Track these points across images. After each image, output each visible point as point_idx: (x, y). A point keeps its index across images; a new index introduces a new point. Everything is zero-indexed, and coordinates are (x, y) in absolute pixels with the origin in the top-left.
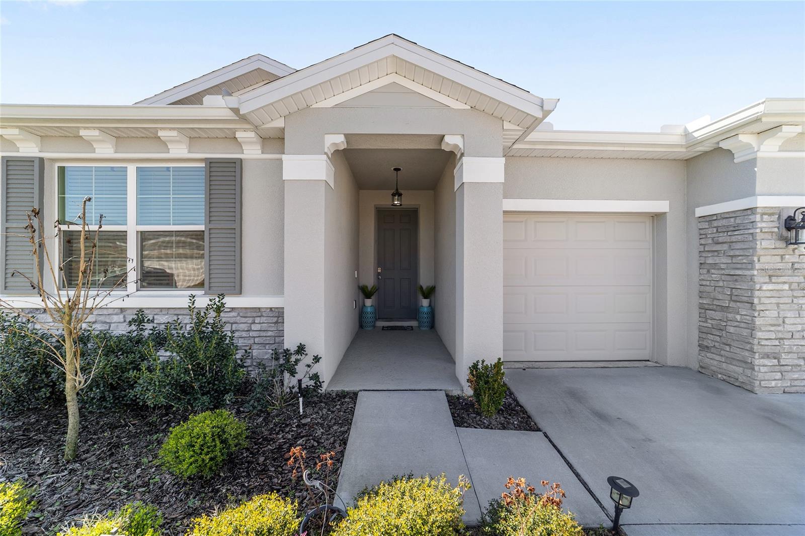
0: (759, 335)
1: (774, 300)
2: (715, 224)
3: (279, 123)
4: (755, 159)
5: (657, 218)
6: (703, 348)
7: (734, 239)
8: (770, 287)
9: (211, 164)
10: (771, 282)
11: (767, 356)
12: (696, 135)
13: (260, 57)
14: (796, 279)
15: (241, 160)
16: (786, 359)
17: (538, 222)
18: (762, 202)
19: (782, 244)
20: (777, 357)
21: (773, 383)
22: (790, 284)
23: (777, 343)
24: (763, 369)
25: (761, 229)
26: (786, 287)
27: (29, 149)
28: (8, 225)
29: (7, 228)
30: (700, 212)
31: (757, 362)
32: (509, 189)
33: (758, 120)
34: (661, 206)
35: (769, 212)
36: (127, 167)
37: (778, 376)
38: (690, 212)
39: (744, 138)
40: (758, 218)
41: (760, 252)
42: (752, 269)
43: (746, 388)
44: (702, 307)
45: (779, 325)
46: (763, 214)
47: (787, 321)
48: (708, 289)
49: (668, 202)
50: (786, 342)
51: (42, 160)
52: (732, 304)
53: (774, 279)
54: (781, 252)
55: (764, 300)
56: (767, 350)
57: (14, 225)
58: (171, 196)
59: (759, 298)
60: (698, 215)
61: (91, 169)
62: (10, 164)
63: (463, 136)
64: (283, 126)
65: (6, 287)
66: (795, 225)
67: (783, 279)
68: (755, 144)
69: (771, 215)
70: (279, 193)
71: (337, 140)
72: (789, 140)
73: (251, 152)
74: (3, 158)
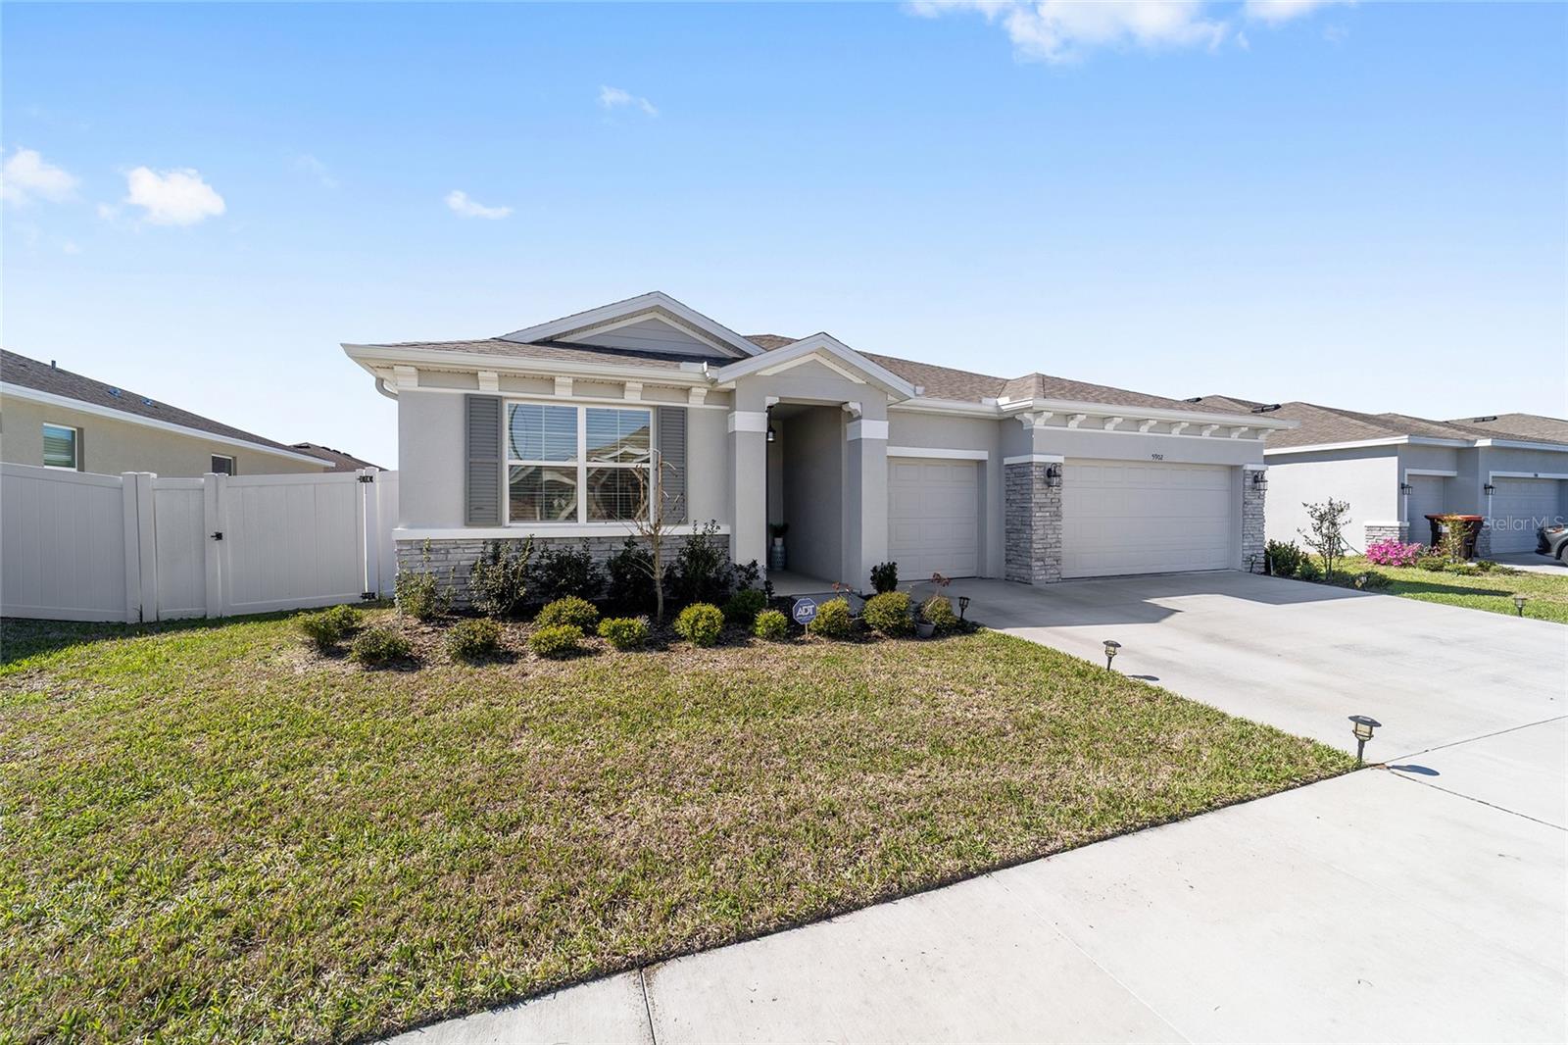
0: (1034, 546)
1: (1041, 523)
2: (1015, 471)
3: (732, 385)
4: (1032, 430)
5: (981, 463)
6: (1008, 561)
7: (1024, 482)
8: (1041, 514)
9: (663, 410)
10: (1040, 511)
11: (1038, 560)
12: (1003, 408)
13: (658, 295)
15: (686, 408)
16: (1047, 561)
17: (900, 464)
18: (1036, 458)
19: (1046, 486)
20: (1043, 560)
21: (1041, 577)
22: (1050, 512)
23: (1043, 551)
24: (1037, 568)
25: (1036, 476)
26: (1048, 514)
27: (488, 387)
28: (472, 460)
29: (471, 463)
30: (1007, 461)
31: (1033, 564)
32: (891, 440)
33: (1031, 407)
34: (983, 455)
35: (1041, 465)
36: (576, 409)
37: (1044, 572)
38: (1001, 461)
39: (1027, 415)
40: (1033, 469)
41: (1035, 491)
42: (1031, 503)
43: (1028, 583)
44: (1008, 532)
45: (1044, 539)
46: (1037, 466)
47: (1049, 536)
48: (1011, 518)
49: (987, 452)
50: (1048, 550)
51: (497, 398)
52: (1023, 527)
53: (1042, 509)
54: (1045, 491)
55: (1037, 523)
56: (1038, 555)
57: (478, 460)
58: (619, 436)
59: (1035, 522)
60: (1005, 463)
61: (540, 407)
62: (471, 401)
63: (861, 404)
64: (734, 387)
65: (471, 520)
66: (1051, 473)
67: (1046, 509)
68: (1032, 420)
69: (1040, 467)
70: (729, 440)
71: (775, 400)
72: (1048, 420)
73: (696, 402)
74: (466, 395)
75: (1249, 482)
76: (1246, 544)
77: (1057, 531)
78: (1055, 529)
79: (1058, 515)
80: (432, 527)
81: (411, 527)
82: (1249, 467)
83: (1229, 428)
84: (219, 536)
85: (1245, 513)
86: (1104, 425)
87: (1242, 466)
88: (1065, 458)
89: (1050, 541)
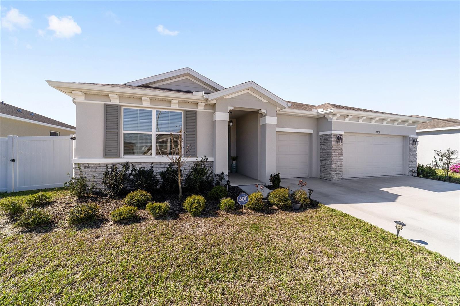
0: (333, 166)
1: (335, 157)
2: (324, 137)
4: (332, 121)
5: (310, 134)
6: (321, 171)
7: (328, 141)
8: (335, 154)
10: (335, 153)
11: (334, 171)
12: (320, 113)
13: (188, 69)
15: (197, 111)
18: (334, 132)
19: (337, 143)
20: (336, 171)
21: (335, 178)
22: (338, 153)
23: (336, 168)
24: (333, 175)
25: (333, 139)
26: (338, 154)
27: (114, 101)
28: (107, 130)
29: (106, 132)
30: (321, 133)
31: (332, 173)
32: (278, 125)
33: (332, 112)
34: (311, 131)
36: (152, 110)
37: (336, 176)
38: (318, 133)
39: (330, 116)
41: (333, 145)
42: (331, 149)
43: (329, 180)
44: (321, 160)
45: (336, 163)
46: (333, 135)
47: (338, 162)
48: (322, 155)
49: (313, 130)
50: (338, 168)
51: (118, 106)
52: (327, 159)
54: (337, 145)
55: (334, 157)
56: (334, 170)
57: (110, 131)
58: (169, 122)
59: (333, 157)
60: (320, 134)
61: (137, 110)
62: (107, 107)
63: (266, 110)
64: (216, 103)
65: (106, 155)
66: (339, 138)
67: (337, 152)
68: (332, 117)
69: (335, 136)
70: (213, 124)
71: (232, 108)
72: (338, 117)
73: (200, 108)
74: (105, 104)
75: (411, 142)
76: (410, 165)
77: (341, 160)
78: (340, 159)
79: (341, 154)
80: (90, 158)
81: (81, 158)
82: (412, 136)
83: (404, 122)
84: (13, 160)
85: (410, 154)
86: (358, 120)
87: (408, 136)
88: (344, 132)
89: (338, 164)
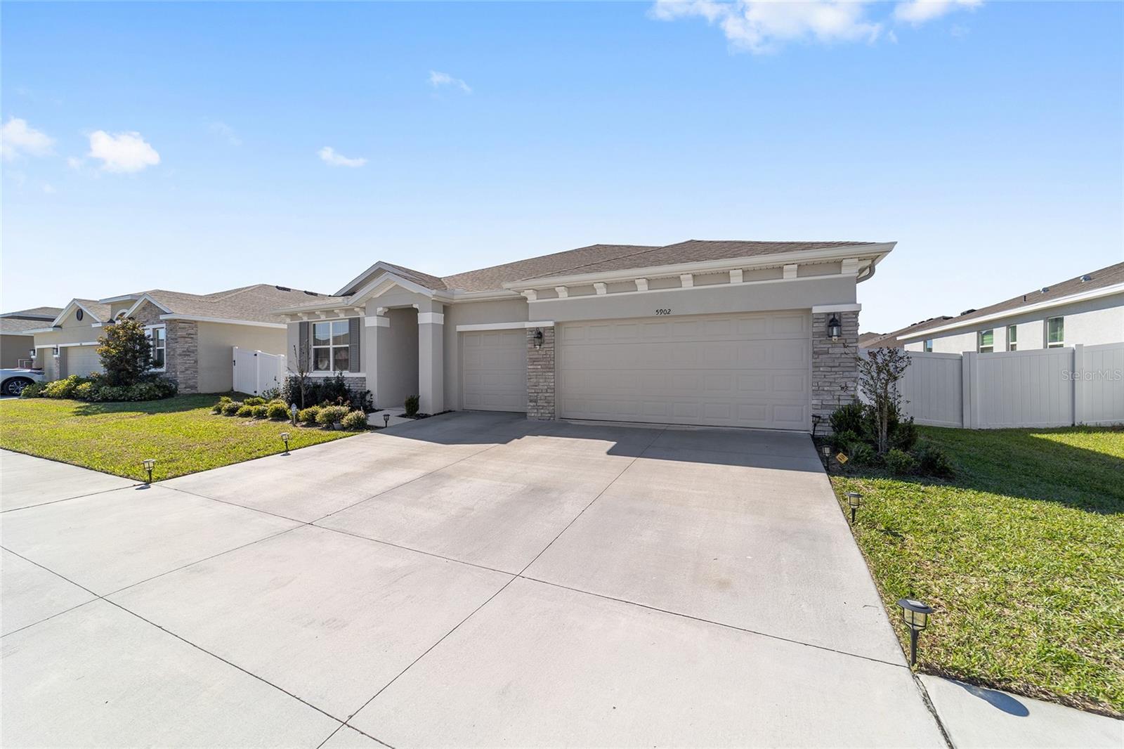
0: (529, 391)
1: (535, 374)
3: (364, 305)
4: (529, 304)
8: (532, 367)
9: (350, 319)
10: (533, 365)
13: (379, 262)
14: (543, 363)
15: (359, 318)
16: (540, 403)
20: (536, 402)
21: (533, 415)
23: (536, 395)
24: (530, 408)
25: (529, 338)
26: (539, 367)
27: (305, 319)
29: (300, 348)
31: (528, 404)
36: (330, 323)
37: (536, 411)
40: (528, 333)
41: (529, 350)
45: (537, 386)
47: (540, 384)
50: (540, 394)
51: (308, 322)
53: (535, 363)
54: (537, 349)
55: (530, 374)
56: (532, 398)
57: (303, 348)
58: (341, 333)
63: (419, 304)
65: (300, 369)
66: (540, 335)
67: (540, 363)
68: (527, 297)
69: (532, 331)
73: (362, 314)
74: (300, 322)
75: (821, 328)
77: (549, 380)
78: (546, 378)
80: (293, 372)
81: (290, 372)
82: (818, 310)
88: (554, 323)
89: (541, 387)
